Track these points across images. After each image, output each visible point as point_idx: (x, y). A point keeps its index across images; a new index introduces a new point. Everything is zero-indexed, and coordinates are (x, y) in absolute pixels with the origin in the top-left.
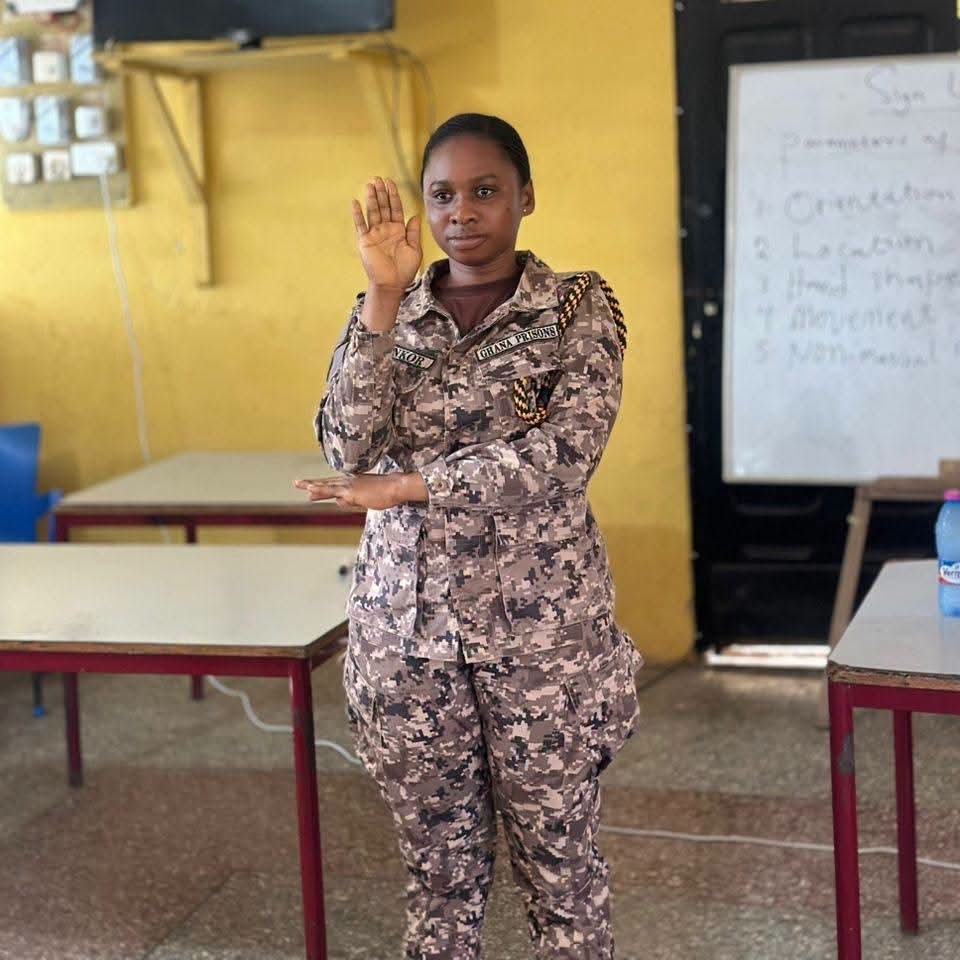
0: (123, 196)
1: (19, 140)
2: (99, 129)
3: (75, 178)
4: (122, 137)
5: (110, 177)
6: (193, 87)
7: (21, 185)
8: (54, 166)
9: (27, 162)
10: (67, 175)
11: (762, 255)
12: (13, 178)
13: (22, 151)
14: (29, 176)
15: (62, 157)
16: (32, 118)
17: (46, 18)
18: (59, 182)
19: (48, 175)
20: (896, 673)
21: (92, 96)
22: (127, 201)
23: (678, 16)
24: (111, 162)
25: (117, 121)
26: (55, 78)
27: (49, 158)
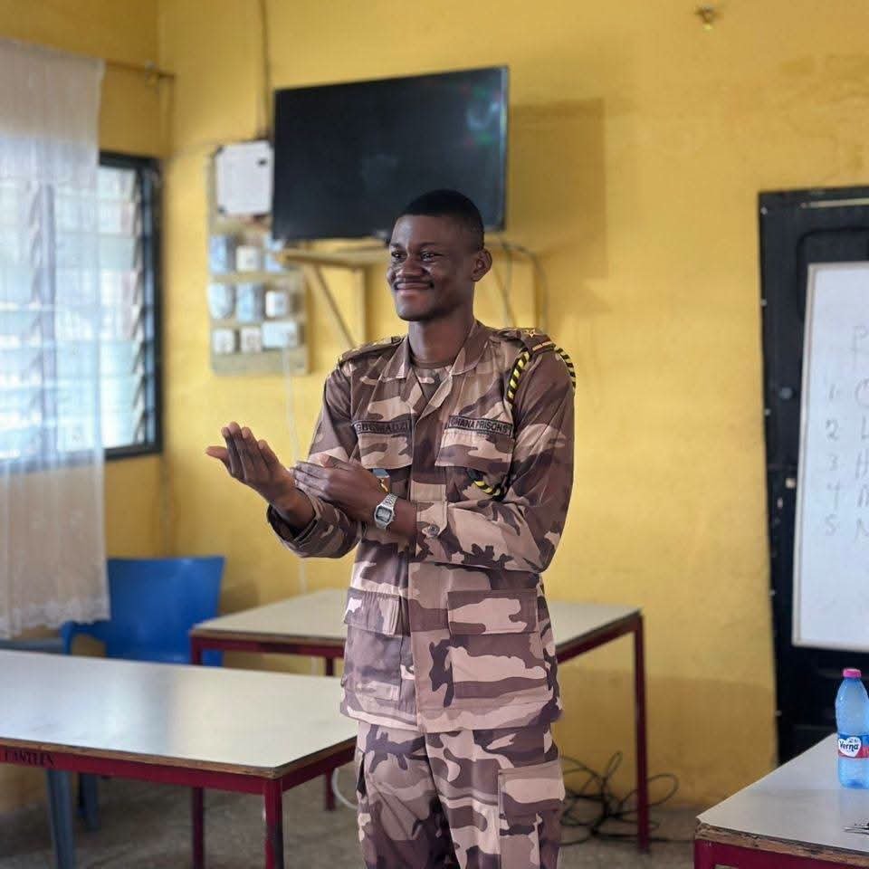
0: (300, 366)
1: (225, 317)
2: (284, 310)
3: (265, 349)
4: (302, 317)
5: (290, 348)
6: (359, 276)
7: (224, 355)
8: (249, 339)
9: (228, 336)
10: (258, 348)
11: (832, 435)
12: (218, 349)
13: (224, 327)
14: (230, 347)
15: (255, 332)
16: (234, 300)
17: (248, 219)
18: (253, 353)
19: (245, 347)
20: (748, 834)
21: (280, 282)
22: (303, 371)
23: (762, 219)
24: (291, 337)
25: (299, 303)
26: (253, 267)
27: (245, 333)
